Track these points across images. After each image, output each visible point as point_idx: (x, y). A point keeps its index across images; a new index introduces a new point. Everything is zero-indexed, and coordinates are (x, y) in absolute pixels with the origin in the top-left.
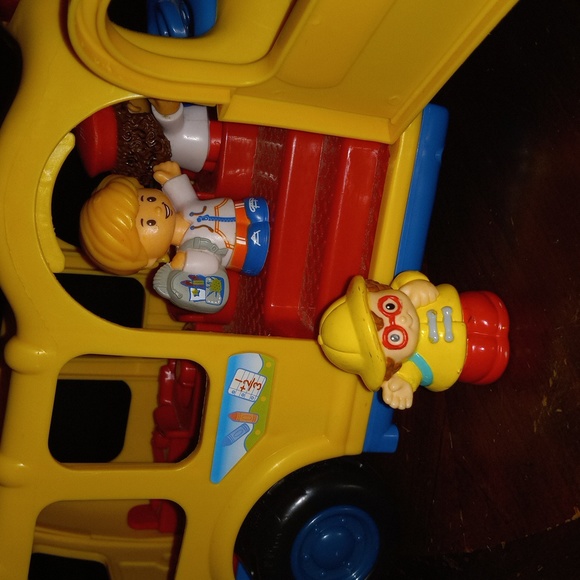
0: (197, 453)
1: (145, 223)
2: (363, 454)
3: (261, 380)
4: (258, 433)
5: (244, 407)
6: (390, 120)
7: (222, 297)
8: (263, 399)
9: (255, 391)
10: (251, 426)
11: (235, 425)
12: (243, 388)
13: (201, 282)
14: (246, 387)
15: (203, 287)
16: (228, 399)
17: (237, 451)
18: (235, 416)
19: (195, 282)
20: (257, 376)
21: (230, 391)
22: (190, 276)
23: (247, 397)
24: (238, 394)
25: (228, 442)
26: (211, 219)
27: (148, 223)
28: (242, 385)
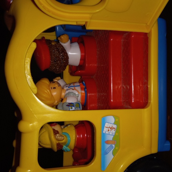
0: (95, 159)
1: (52, 88)
2: (158, 152)
3: (115, 126)
4: (117, 148)
5: (110, 138)
6: (147, 24)
7: (80, 108)
8: (117, 134)
9: (113, 131)
10: (114, 146)
11: (108, 146)
12: (109, 130)
13: (72, 105)
14: (110, 130)
15: (73, 106)
16: (103, 135)
17: (110, 157)
18: (107, 142)
19: (71, 105)
20: (113, 125)
21: (104, 132)
22: (69, 103)
23: (111, 134)
24: (107, 133)
25: (106, 153)
26: (73, 86)
27: (53, 88)
28: (108, 129)
